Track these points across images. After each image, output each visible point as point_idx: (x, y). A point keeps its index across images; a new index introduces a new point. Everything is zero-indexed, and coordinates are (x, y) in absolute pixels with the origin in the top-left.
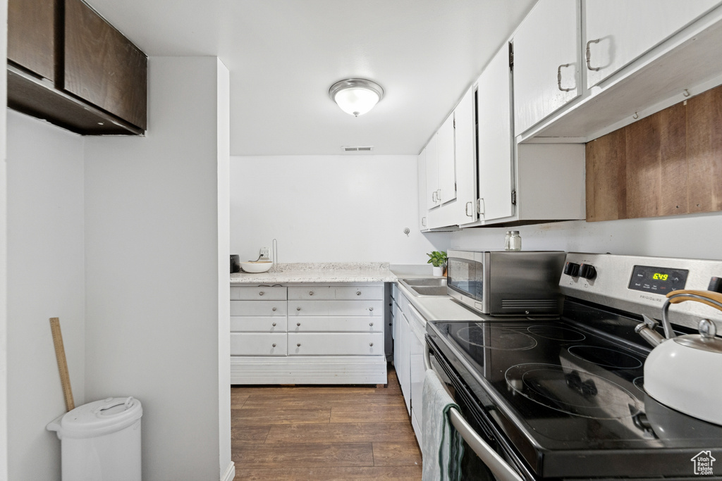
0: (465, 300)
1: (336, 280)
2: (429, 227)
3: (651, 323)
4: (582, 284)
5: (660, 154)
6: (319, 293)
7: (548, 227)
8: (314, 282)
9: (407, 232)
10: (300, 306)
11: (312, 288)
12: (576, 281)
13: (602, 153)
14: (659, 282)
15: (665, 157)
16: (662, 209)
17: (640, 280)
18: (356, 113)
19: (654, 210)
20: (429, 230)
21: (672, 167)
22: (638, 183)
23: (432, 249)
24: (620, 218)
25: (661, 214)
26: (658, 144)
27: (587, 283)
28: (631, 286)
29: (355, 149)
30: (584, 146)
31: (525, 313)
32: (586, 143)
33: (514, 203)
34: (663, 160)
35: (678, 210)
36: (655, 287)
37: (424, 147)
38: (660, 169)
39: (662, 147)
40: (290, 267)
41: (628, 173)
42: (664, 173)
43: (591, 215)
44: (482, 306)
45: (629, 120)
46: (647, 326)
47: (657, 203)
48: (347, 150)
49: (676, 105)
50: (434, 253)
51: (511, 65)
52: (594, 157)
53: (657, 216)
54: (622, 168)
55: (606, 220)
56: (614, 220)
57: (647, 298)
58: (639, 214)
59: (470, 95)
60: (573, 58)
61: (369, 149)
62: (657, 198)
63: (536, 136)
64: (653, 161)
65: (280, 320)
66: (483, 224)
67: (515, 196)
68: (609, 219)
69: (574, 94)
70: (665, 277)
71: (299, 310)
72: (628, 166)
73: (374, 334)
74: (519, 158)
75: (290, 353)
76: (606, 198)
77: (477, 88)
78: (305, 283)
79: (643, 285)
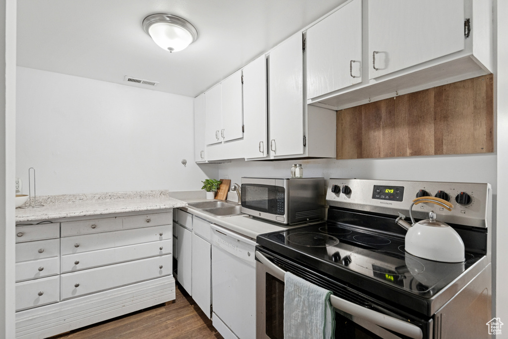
0: (265, 215)
1: (127, 210)
2: (207, 159)
3: (403, 217)
4: (342, 198)
5: (381, 124)
6: (103, 226)
7: (308, 162)
8: (101, 214)
9: (184, 163)
10: (78, 242)
11: (93, 221)
12: (338, 196)
13: (347, 119)
14: (389, 194)
15: (384, 125)
16: (382, 154)
17: (379, 193)
18: (171, 49)
19: (378, 154)
20: (207, 162)
21: (387, 131)
22: (369, 138)
23: (205, 177)
24: (358, 158)
25: (382, 156)
26: (381, 118)
27: (346, 197)
28: (374, 197)
29: (139, 81)
30: (335, 113)
31: (307, 220)
32: (337, 111)
33: (305, 145)
34: (383, 127)
35: (391, 155)
36: (387, 197)
37: (202, 92)
38: (381, 132)
39: (383, 120)
40: (52, 200)
41: (363, 132)
42: (384, 134)
43: (339, 155)
44: (284, 219)
45: (365, 101)
46: (401, 219)
47: (380, 150)
48: (129, 80)
49: (390, 98)
50: (208, 180)
51: (304, 49)
52: (342, 120)
53: (379, 157)
54: (360, 129)
55: (349, 159)
56: (355, 159)
57: (384, 203)
58: (370, 156)
59: (262, 59)
60: (358, 58)
61: (153, 84)
62: (379, 148)
63: (319, 102)
64: (378, 126)
65: (50, 263)
66: (272, 158)
67: (305, 140)
68: (352, 158)
69: (359, 80)
70: (392, 191)
71: (77, 246)
72: (363, 129)
73: (163, 256)
74: (308, 114)
75: (63, 298)
76: (349, 146)
77: (269, 56)
78: (90, 216)
79: (380, 196)
